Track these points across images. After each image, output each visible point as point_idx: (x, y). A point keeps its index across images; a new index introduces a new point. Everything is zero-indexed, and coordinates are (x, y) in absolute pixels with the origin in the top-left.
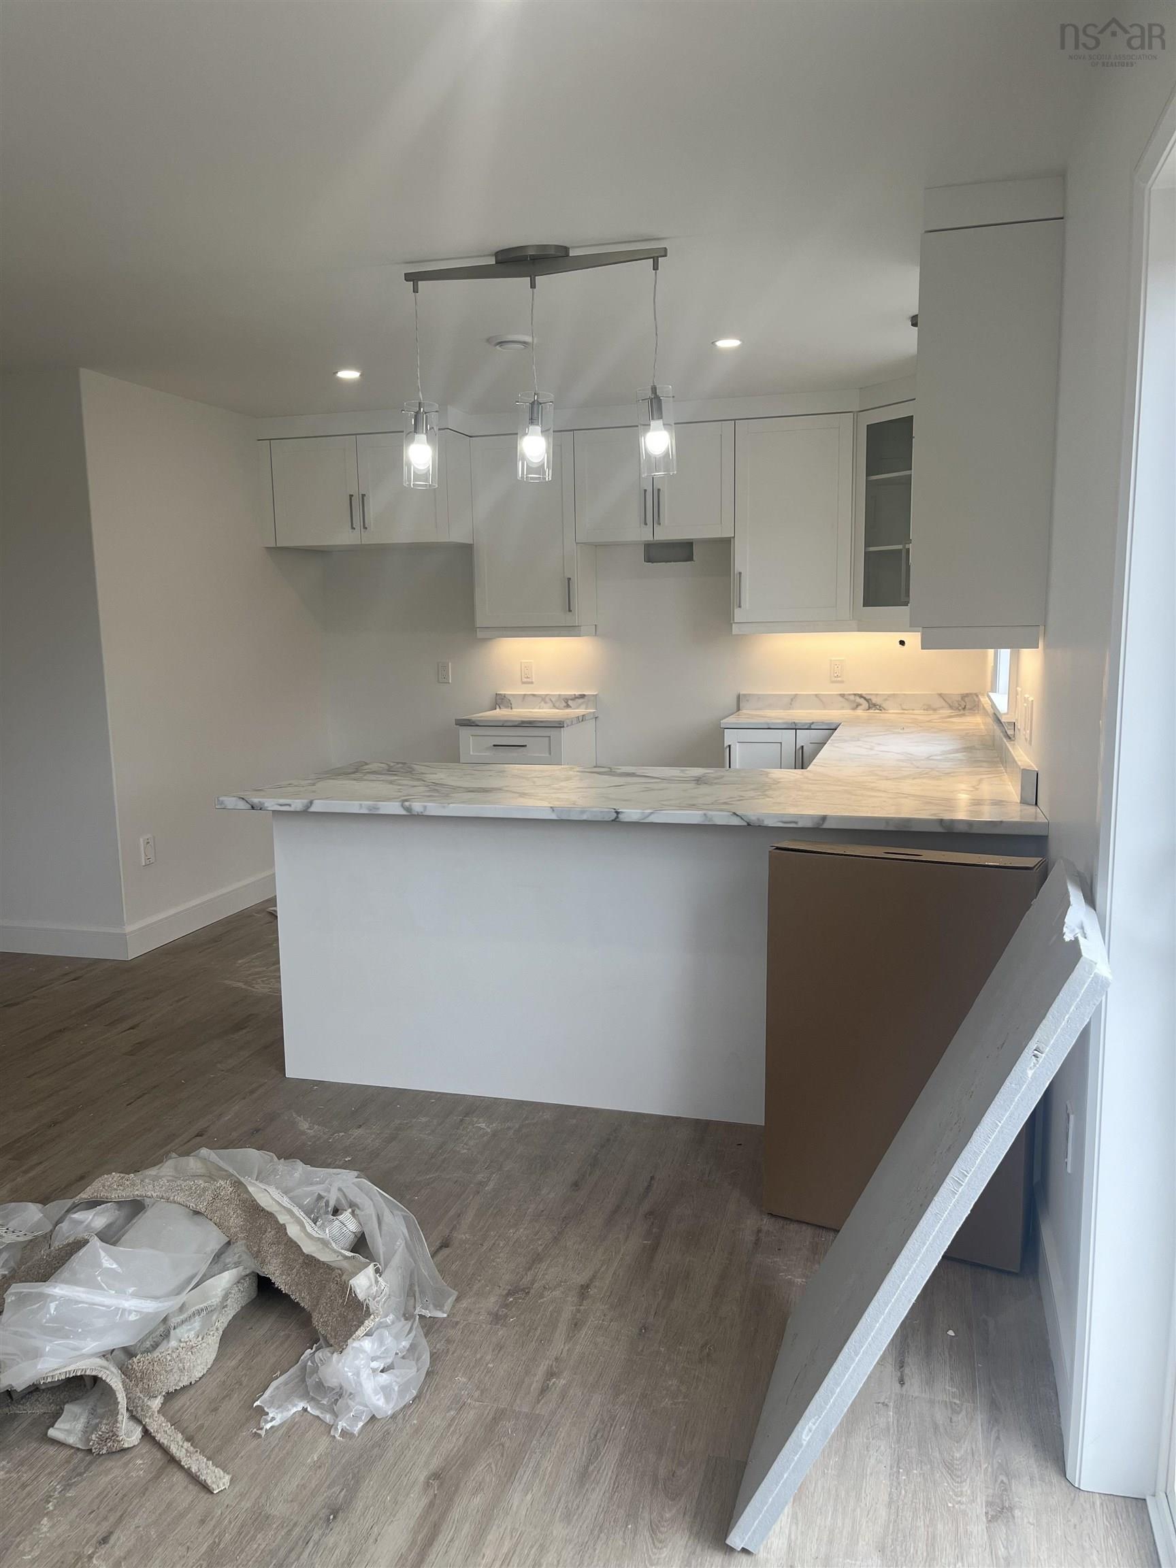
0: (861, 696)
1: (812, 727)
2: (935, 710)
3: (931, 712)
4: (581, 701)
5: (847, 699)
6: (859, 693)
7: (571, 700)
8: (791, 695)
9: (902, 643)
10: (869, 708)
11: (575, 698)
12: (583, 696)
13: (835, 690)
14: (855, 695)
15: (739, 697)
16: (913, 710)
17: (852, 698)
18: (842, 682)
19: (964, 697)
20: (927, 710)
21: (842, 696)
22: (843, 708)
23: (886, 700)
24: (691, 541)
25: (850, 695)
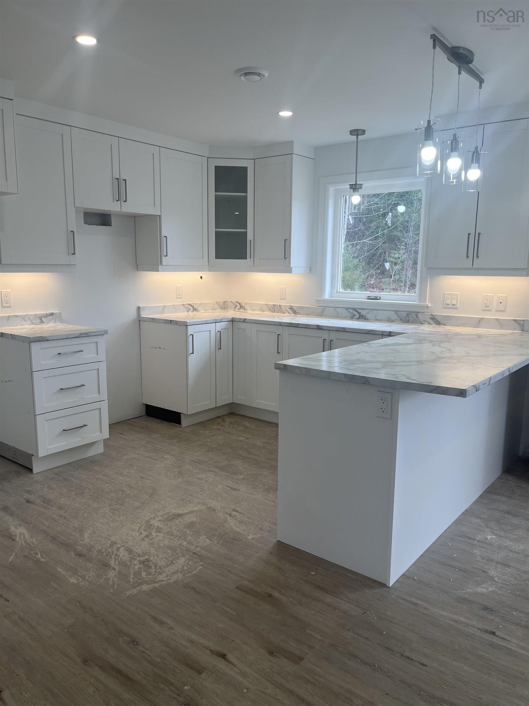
0: (190, 305)
1: (222, 321)
2: (215, 310)
3: (214, 311)
4: (51, 317)
5: (185, 307)
6: (190, 303)
7: (45, 317)
8: (164, 306)
9: (201, 277)
10: (193, 311)
11: (47, 316)
12: (52, 314)
13: (178, 302)
14: (188, 304)
15: (139, 308)
16: (208, 310)
17: (187, 306)
18: (181, 298)
19: (224, 302)
20: (213, 310)
21: (183, 305)
22: (183, 311)
23: (199, 306)
24: (109, 213)
25: (186, 304)
